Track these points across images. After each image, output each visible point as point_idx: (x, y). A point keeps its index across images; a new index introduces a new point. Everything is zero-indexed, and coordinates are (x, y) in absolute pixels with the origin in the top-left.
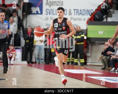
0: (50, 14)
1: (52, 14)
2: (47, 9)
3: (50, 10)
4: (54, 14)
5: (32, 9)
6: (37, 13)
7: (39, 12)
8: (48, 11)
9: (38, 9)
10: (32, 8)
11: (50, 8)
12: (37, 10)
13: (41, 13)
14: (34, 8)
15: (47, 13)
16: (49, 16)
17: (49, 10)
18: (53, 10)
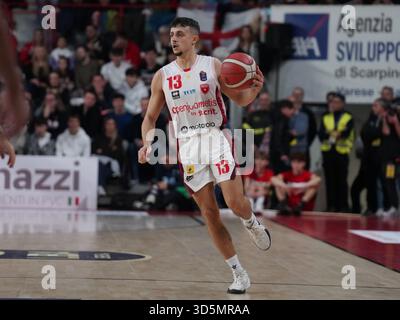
0: (349, 58)
1: (356, 58)
2: (341, 43)
3: (350, 45)
4: (362, 59)
5: (293, 44)
6: (311, 55)
7: (317, 53)
8: (344, 49)
9: (313, 43)
10: (296, 40)
11: (350, 41)
12: (309, 47)
13: (324, 56)
14: (302, 39)
15: (340, 56)
16: (347, 64)
17: (347, 44)
18: (361, 45)
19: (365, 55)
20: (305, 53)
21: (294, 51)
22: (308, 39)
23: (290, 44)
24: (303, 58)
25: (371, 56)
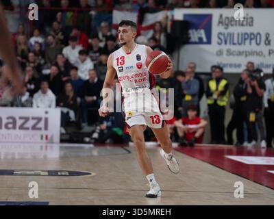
0: (226, 43)
1: (230, 43)
2: (220, 33)
3: (226, 35)
4: (234, 44)
5: (189, 34)
6: (201, 41)
7: (205, 40)
8: (222, 37)
9: (202, 33)
10: (191, 31)
11: (226, 32)
12: (199, 36)
13: (209, 42)
14: (194, 31)
15: (220, 41)
16: (224, 47)
17: (224, 34)
18: (233, 34)
19: (236, 41)
20: (197, 40)
21: (190, 38)
22: (199, 30)
23: (187, 34)
24: (195, 43)
25: (240, 42)
